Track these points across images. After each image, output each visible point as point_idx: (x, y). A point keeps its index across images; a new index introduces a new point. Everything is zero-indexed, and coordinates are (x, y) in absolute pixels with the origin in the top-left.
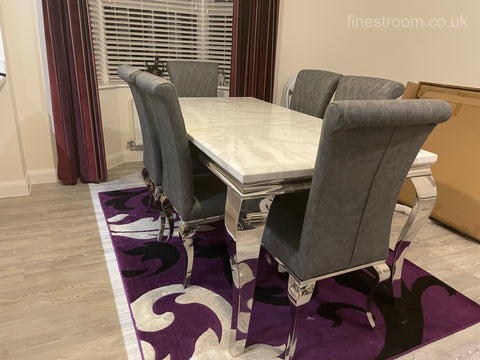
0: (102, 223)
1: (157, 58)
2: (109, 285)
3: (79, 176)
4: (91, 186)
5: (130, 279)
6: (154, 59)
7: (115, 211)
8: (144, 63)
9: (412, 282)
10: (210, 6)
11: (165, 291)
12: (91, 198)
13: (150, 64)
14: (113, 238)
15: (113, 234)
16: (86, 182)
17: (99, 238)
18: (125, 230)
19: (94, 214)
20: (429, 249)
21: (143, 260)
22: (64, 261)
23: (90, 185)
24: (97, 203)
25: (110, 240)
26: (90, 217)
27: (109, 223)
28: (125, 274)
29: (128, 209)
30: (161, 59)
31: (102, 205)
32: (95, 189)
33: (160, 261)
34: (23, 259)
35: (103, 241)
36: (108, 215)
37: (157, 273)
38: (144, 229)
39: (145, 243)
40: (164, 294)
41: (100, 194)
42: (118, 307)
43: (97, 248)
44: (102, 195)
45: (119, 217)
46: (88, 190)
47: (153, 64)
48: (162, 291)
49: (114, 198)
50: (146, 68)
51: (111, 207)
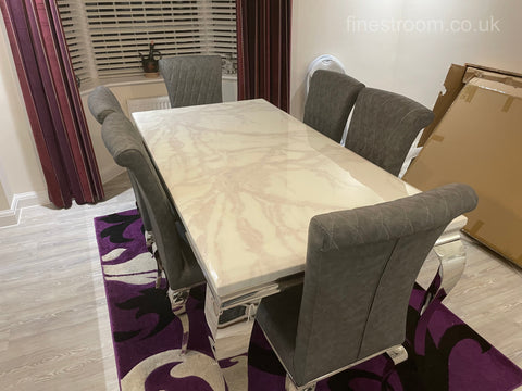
0: (96, 263)
1: (152, 46)
2: (99, 353)
3: (74, 196)
5: (122, 344)
6: (148, 48)
7: (111, 245)
8: (137, 54)
9: (440, 335)
11: (159, 360)
12: (85, 227)
13: (143, 53)
14: (107, 284)
15: (108, 279)
16: (82, 202)
17: (92, 285)
19: (89, 249)
20: (466, 282)
21: (138, 316)
22: (52, 319)
23: (86, 206)
24: (91, 232)
25: (103, 282)
26: (84, 254)
27: (103, 263)
28: (118, 337)
29: (127, 240)
30: (156, 47)
31: (98, 236)
32: (92, 213)
33: (157, 316)
34: (8, 319)
35: (96, 289)
36: (103, 250)
37: (152, 334)
38: (141, 270)
39: (142, 292)
41: (96, 220)
42: (108, 384)
43: (89, 299)
44: (98, 222)
45: (115, 253)
47: (148, 53)
48: (156, 361)
49: (111, 225)
50: (140, 59)
51: (107, 238)
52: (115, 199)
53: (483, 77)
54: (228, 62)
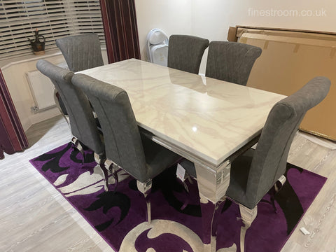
0: (51, 189)
1: (36, 32)
2: (92, 242)
5: (105, 231)
6: (33, 34)
7: (56, 174)
8: (26, 39)
11: (137, 232)
12: (26, 168)
13: (31, 38)
14: (69, 199)
15: (67, 196)
17: (57, 203)
18: (72, 188)
19: (38, 181)
21: (105, 212)
22: (42, 233)
24: (33, 170)
26: (37, 186)
27: (57, 187)
28: (99, 228)
29: (66, 168)
30: (40, 33)
31: (41, 172)
32: (24, 158)
33: (118, 208)
34: (5, 243)
35: (62, 205)
36: (51, 179)
37: (121, 219)
38: (89, 183)
39: (98, 197)
40: (138, 235)
41: (31, 161)
43: (61, 213)
44: (34, 162)
45: (62, 179)
47: (34, 38)
48: (134, 233)
49: (46, 162)
50: (29, 43)
51: (49, 171)
52: (36, 145)
53: (248, 32)
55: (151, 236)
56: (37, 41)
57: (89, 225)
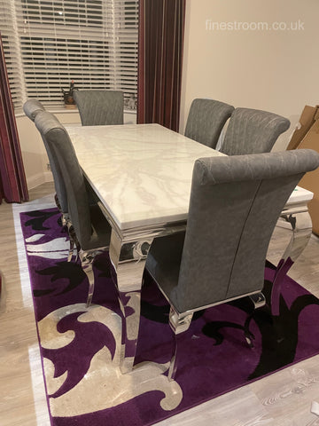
0: (20, 244)
1: (72, 84)
2: (21, 304)
3: (4, 197)
4: (15, 206)
5: (40, 298)
6: (69, 86)
7: (33, 231)
8: (60, 90)
10: (120, 33)
11: (69, 310)
12: (12, 219)
13: (65, 90)
14: (29, 257)
15: (29, 254)
16: (10, 202)
17: (17, 258)
18: (40, 250)
19: (14, 234)
20: (313, 267)
21: (52, 280)
23: (13, 204)
24: (17, 223)
25: (26, 260)
26: (11, 238)
27: (26, 243)
28: (36, 293)
29: (45, 229)
30: (76, 86)
31: (22, 225)
32: (18, 209)
33: (68, 280)
35: (20, 261)
36: (26, 235)
37: (64, 292)
38: (56, 249)
39: (56, 263)
40: (68, 313)
41: (22, 214)
42: (27, 324)
43: (14, 268)
44: (23, 215)
45: (36, 237)
46: (12, 210)
47: (68, 90)
48: (66, 311)
49: (33, 218)
50: (62, 94)
51: (30, 227)
52: (37, 201)
54: (131, 100)
55: (81, 319)
56: (71, 93)
57: (30, 288)
